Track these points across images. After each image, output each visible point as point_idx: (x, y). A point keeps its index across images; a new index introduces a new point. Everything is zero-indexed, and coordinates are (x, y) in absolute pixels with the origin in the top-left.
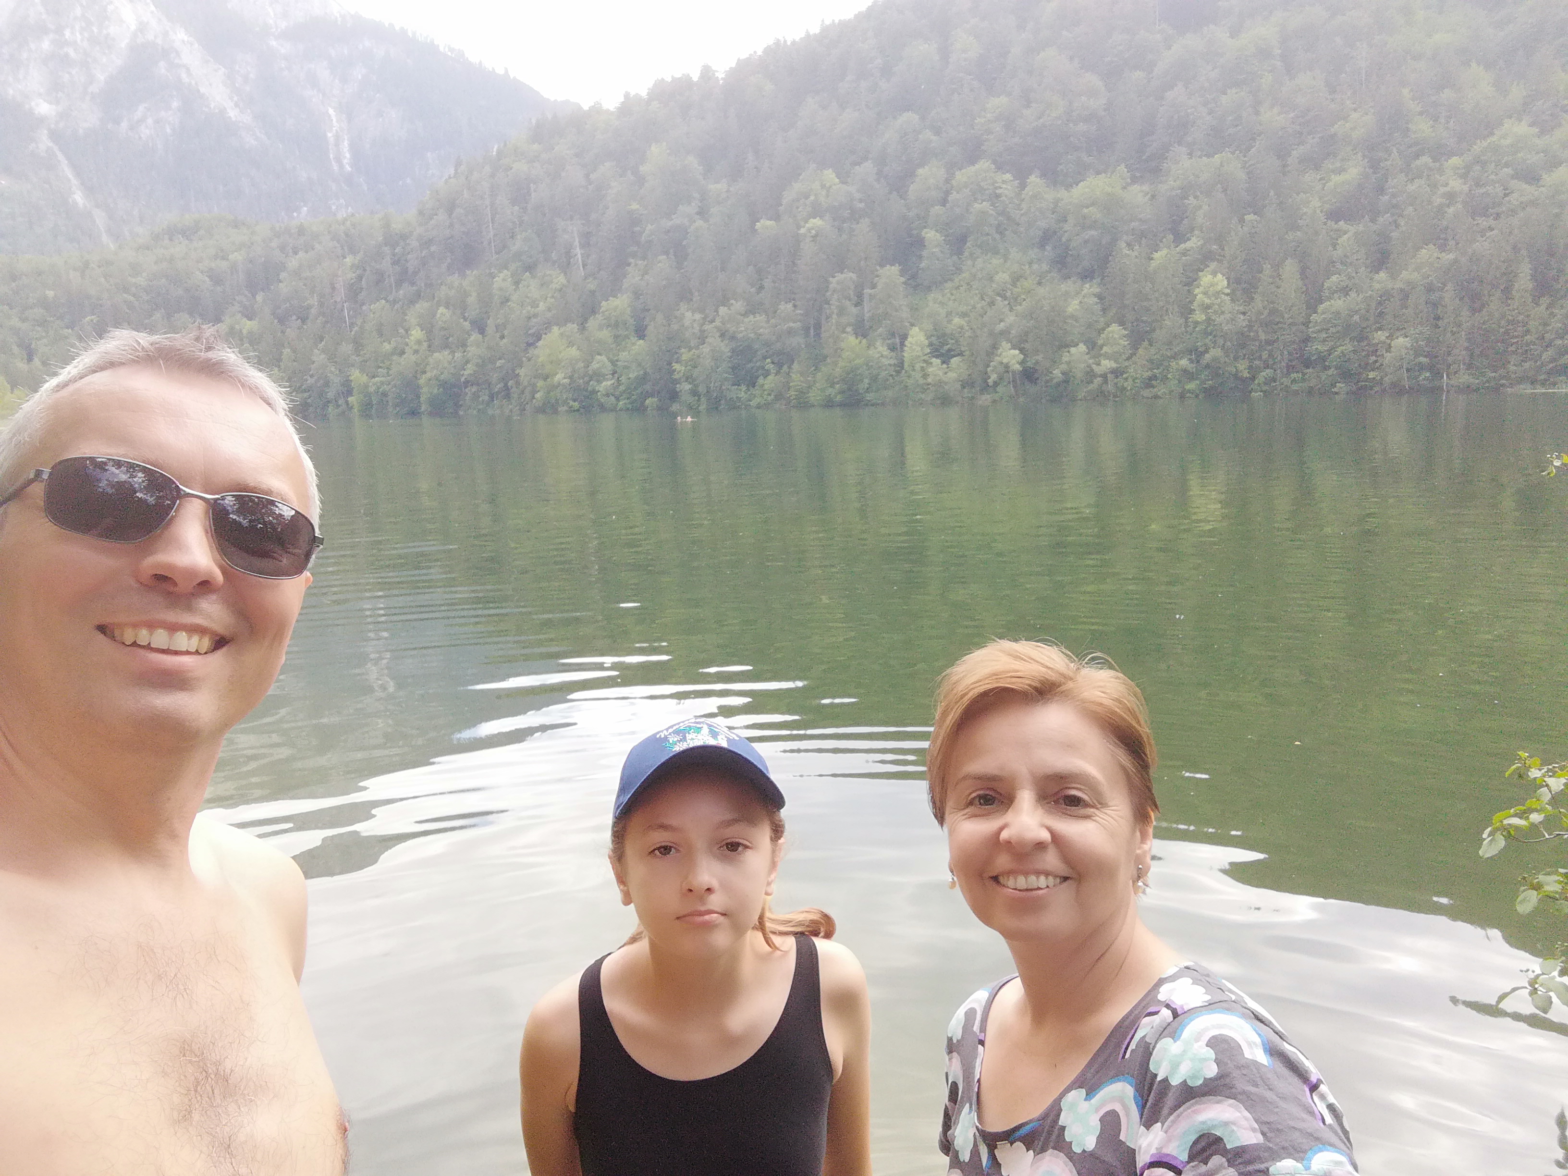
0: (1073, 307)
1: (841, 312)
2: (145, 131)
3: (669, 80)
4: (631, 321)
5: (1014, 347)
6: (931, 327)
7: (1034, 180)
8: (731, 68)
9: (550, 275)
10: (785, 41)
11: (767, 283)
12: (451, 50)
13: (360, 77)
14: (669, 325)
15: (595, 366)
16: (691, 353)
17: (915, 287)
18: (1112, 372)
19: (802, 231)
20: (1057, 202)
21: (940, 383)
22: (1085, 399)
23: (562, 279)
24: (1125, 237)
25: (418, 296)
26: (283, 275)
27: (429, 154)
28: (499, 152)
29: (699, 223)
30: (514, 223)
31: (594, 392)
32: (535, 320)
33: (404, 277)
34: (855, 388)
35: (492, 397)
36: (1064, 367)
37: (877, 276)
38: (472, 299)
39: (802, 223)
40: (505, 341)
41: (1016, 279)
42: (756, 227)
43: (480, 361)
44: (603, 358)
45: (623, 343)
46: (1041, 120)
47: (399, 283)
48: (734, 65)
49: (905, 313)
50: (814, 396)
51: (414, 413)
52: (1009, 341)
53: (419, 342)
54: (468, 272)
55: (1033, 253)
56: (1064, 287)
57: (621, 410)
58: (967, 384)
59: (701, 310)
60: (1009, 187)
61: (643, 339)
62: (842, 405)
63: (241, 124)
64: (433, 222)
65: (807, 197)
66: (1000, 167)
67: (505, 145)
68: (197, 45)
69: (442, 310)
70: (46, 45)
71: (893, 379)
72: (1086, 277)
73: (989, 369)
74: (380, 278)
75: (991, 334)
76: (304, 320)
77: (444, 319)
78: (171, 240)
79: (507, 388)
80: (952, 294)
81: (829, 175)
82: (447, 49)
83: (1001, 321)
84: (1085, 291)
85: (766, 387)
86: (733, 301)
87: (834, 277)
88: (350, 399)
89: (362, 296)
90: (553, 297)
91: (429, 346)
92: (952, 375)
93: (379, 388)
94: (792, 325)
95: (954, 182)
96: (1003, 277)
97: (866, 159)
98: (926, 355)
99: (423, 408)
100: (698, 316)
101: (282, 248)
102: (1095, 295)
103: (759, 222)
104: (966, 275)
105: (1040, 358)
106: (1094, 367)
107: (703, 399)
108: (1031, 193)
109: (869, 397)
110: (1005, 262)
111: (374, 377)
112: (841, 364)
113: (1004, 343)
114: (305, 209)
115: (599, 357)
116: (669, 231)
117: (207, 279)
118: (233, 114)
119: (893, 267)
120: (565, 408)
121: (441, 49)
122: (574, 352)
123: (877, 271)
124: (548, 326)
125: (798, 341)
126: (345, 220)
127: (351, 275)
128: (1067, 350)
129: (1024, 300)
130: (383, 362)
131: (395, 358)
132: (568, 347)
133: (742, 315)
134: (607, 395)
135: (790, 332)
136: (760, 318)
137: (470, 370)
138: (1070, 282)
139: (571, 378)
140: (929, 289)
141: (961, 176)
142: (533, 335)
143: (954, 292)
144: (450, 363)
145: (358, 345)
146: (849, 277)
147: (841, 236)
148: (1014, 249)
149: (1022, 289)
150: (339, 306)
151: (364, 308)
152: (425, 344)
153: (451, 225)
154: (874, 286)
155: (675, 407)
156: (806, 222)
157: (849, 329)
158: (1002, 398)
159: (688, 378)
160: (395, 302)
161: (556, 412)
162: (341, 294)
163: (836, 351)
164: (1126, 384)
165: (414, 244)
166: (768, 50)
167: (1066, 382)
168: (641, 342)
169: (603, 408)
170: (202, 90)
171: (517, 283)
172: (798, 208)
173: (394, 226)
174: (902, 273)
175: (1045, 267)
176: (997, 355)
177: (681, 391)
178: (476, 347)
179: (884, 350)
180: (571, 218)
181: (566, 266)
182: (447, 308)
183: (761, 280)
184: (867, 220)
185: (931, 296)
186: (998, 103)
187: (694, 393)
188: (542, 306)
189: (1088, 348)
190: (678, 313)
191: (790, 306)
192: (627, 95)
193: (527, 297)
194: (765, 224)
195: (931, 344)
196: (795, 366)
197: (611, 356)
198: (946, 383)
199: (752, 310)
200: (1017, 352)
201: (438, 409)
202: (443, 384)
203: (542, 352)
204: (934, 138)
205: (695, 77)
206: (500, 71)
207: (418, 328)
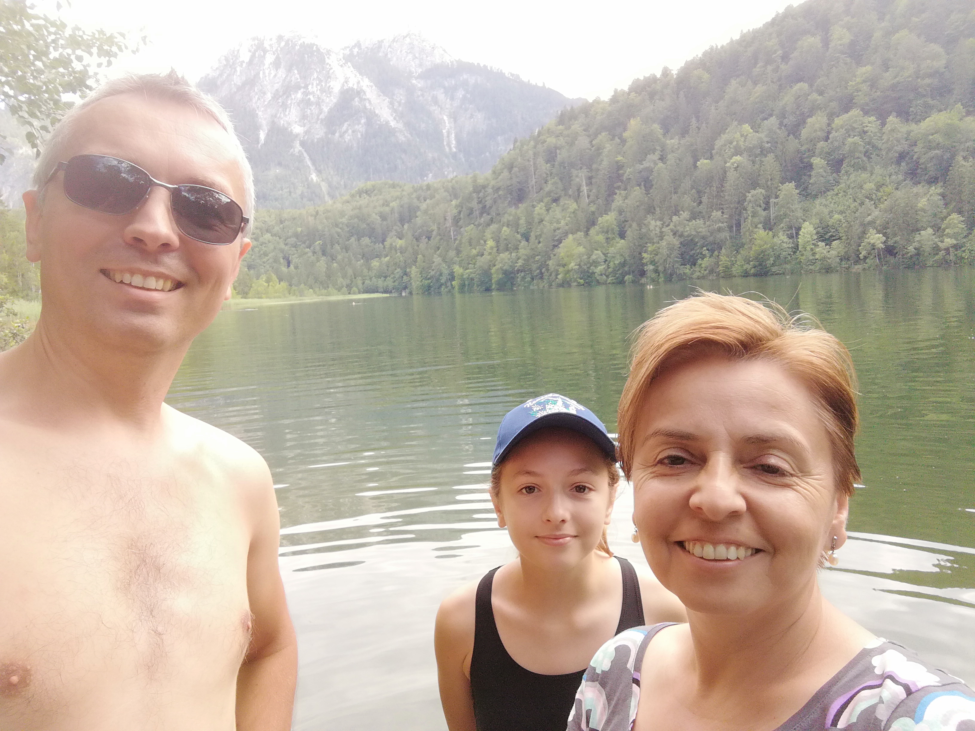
0: (922, 203)
1: (754, 215)
2: (347, 137)
3: (642, 78)
4: (617, 229)
5: (879, 232)
6: (818, 221)
7: (892, 119)
8: (681, 67)
9: (568, 204)
10: (717, 46)
11: (705, 199)
12: (512, 75)
13: (461, 96)
14: (640, 230)
15: (594, 257)
16: (654, 246)
17: (806, 196)
18: (952, 247)
19: (728, 165)
20: (909, 133)
21: (824, 259)
22: (932, 266)
23: (575, 206)
24: (962, 153)
25: (492, 221)
26: (418, 213)
27: (499, 137)
28: (539, 133)
29: (661, 165)
30: (547, 174)
31: (594, 273)
32: (558, 231)
33: (484, 210)
34: (764, 263)
35: (533, 279)
36: (916, 244)
37: (780, 190)
38: (522, 221)
39: (728, 160)
40: (541, 245)
41: (879, 187)
42: (697, 165)
43: (526, 257)
44: (599, 252)
45: (611, 242)
46: (897, 79)
47: (481, 214)
48: (683, 65)
49: (799, 214)
50: (736, 270)
51: (488, 290)
52: (874, 228)
53: (492, 248)
54: (520, 205)
55: (892, 168)
56: (915, 190)
57: (609, 283)
58: (844, 258)
59: (661, 219)
60: (874, 126)
61: (624, 239)
62: (755, 275)
63: (397, 129)
64: (500, 177)
65: (731, 143)
66: (866, 113)
67: (542, 128)
68: (374, 87)
69: (505, 228)
70: (299, 95)
71: (791, 257)
72: (932, 182)
73: (860, 248)
74: (471, 211)
75: (863, 224)
76: (429, 238)
77: (506, 234)
78: (360, 197)
79: (541, 273)
80: (832, 199)
81: (747, 127)
82: (510, 75)
83: (869, 215)
84: (931, 192)
85: (703, 266)
86: (682, 212)
87: (749, 192)
88: (453, 283)
89: (461, 223)
90: (569, 217)
91: (498, 250)
92: (834, 253)
93: (469, 275)
94: (720, 225)
95: (833, 126)
96: (870, 186)
97: (771, 115)
98: (814, 240)
99: (493, 287)
100: (659, 223)
101: (418, 198)
102: (939, 194)
103: (699, 161)
104: (843, 185)
105: (898, 238)
106: (939, 244)
107: (661, 275)
108: (889, 129)
109: (774, 269)
110: (871, 175)
111: (466, 269)
112: (754, 248)
113: (871, 230)
114: (431, 175)
115: (596, 252)
116: (641, 172)
117: (379, 218)
118: (393, 124)
119: (791, 184)
120: (575, 284)
121: (506, 75)
122: (581, 249)
123: (780, 186)
124: (566, 234)
125: (725, 235)
126: (452, 179)
127: (455, 211)
128: (918, 233)
129: (886, 200)
130: (472, 260)
131: (479, 257)
132: (577, 246)
133: (687, 220)
134: (601, 275)
135: (719, 230)
136: (700, 222)
137: (520, 263)
138: (920, 186)
139: (579, 265)
140: (816, 196)
141: (838, 121)
142: (557, 240)
143: (834, 198)
144: (509, 259)
145: (458, 252)
146: (760, 191)
147: (754, 165)
148: (878, 166)
149: (884, 192)
150: (448, 229)
151: (462, 229)
152: (495, 249)
153: (511, 178)
154: (777, 197)
155: (643, 280)
156: (731, 159)
157: (760, 226)
158: (869, 268)
159: (653, 262)
160: (479, 225)
161: (570, 286)
162: (449, 223)
163: (751, 240)
164: (964, 255)
165: (490, 190)
166: (705, 54)
167: (918, 254)
168: (623, 241)
169: (598, 283)
170: (377, 112)
171: (548, 210)
172: (725, 151)
173: (478, 181)
174: (797, 187)
175: (901, 177)
176: (866, 238)
177: (647, 270)
178: (524, 249)
179: (785, 238)
180: (581, 168)
181: (577, 197)
182: (508, 227)
183: (701, 197)
184: (772, 154)
185: (817, 202)
186: (865, 70)
187: (656, 271)
188: (563, 222)
189: (934, 230)
190: (646, 222)
191: (720, 213)
192: (616, 91)
193: (554, 218)
194: (703, 163)
195: (817, 233)
196: (723, 251)
197: (604, 251)
198: (829, 258)
199: (694, 216)
200: (881, 235)
201: (502, 287)
202: (505, 273)
203: (561, 251)
204: (819, 98)
205: (659, 75)
206: (540, 85)
207: (492, 240)
